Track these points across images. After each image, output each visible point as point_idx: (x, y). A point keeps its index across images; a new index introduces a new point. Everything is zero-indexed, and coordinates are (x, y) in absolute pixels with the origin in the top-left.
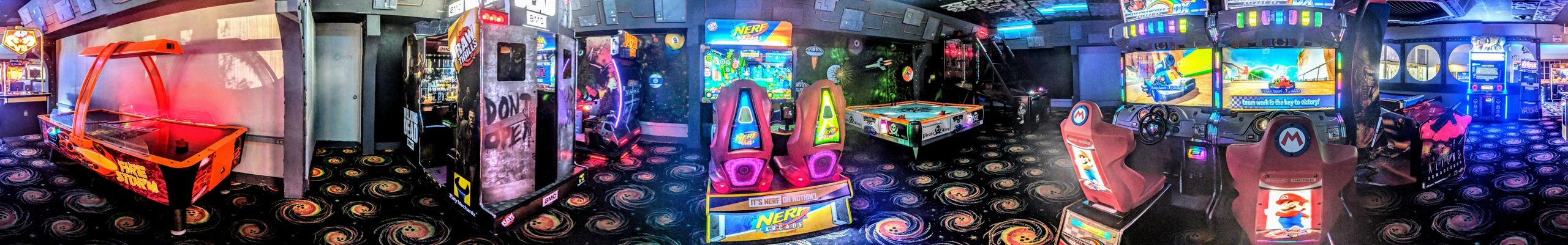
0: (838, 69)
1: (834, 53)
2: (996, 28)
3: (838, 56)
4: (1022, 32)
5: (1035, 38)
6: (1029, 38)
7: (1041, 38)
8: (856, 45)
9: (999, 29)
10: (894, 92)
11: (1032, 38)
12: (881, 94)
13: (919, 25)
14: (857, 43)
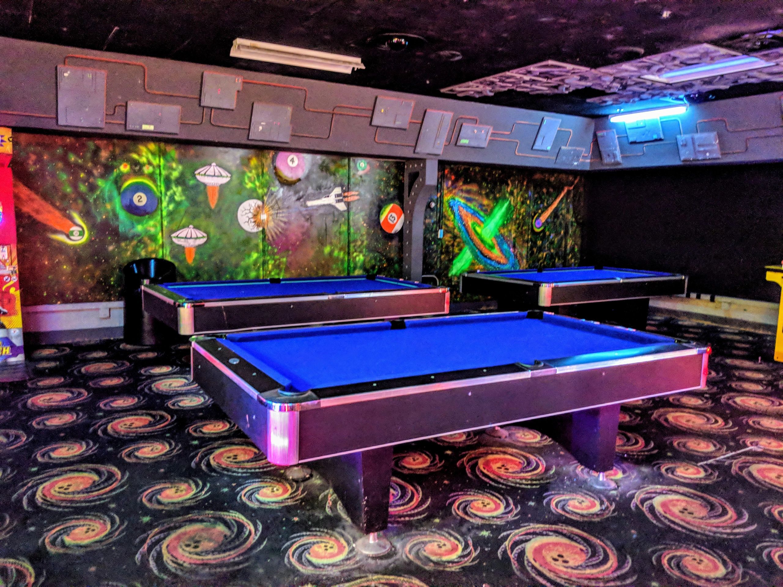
0: (259, 207)
1: (249, 178)
2: (606, 116)
3: (257, 184)
4: (665, 125)
5: (697, 136)
6: (682, 138)
7: (712, 137)
8: (290, 164)
9: (613, 120)
10: (361, 252)
11: (688, 136)
12: (336, 253)
13: (406, 126)
14: (292, 160)
